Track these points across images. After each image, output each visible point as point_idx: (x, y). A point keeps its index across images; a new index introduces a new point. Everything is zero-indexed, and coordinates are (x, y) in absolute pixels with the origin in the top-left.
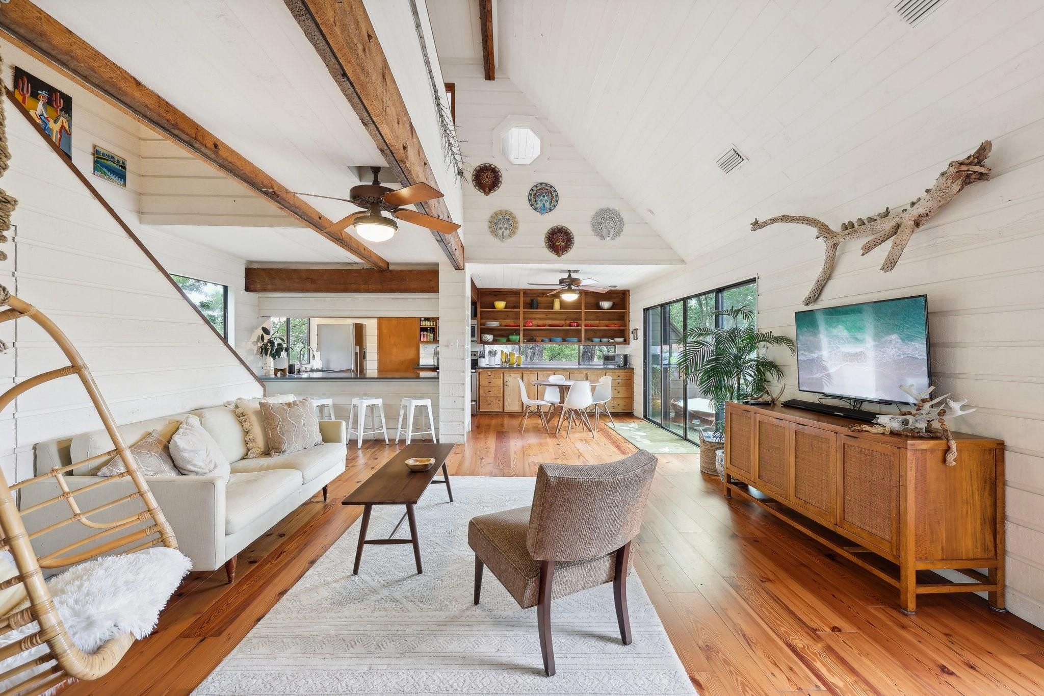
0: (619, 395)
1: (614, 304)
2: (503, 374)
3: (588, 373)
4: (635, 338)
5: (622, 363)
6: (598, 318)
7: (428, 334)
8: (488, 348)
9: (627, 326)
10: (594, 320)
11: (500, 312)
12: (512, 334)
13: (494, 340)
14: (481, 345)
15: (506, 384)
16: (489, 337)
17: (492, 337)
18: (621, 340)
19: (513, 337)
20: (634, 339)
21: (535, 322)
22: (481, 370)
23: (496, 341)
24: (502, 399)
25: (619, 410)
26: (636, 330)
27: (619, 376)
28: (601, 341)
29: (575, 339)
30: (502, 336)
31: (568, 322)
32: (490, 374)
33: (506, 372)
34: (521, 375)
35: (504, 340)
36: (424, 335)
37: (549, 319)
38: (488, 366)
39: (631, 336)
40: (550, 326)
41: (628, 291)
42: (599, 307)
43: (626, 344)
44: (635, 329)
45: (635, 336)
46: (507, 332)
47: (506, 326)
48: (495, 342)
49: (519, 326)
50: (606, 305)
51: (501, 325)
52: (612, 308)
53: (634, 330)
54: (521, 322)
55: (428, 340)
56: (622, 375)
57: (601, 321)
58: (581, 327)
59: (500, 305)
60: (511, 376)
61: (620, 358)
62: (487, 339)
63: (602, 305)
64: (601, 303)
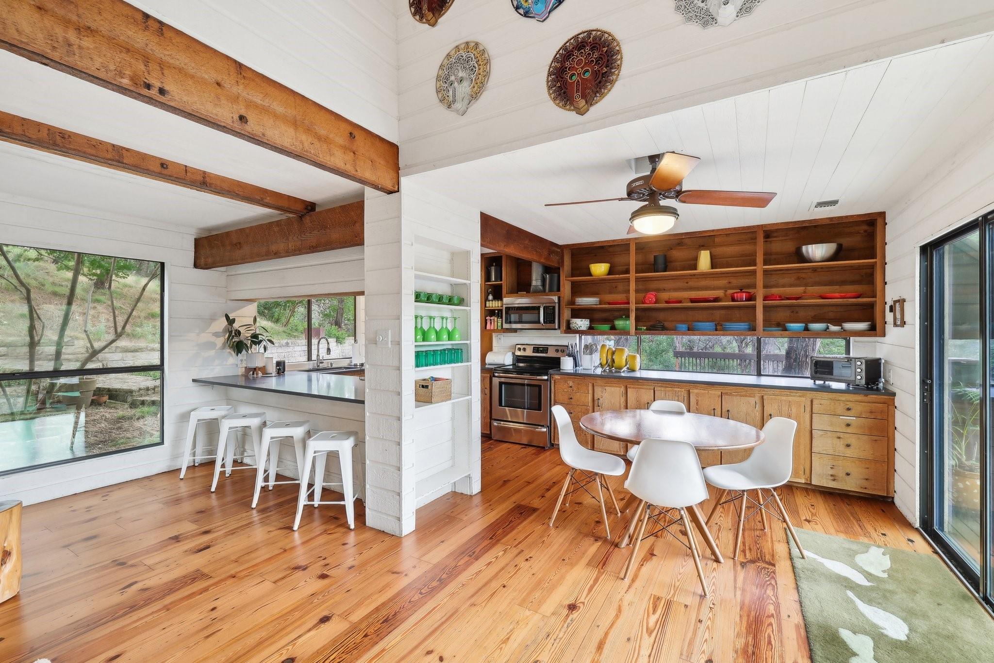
0: (849, 452)
1: (840, 248)
2: (594, 385)
3: (765, 397)
4: (899, 323)
5: (861, 378)
6: (800, 281)
7: (496, 318)
9: (878, 294)
10: (791, 286)
11: (601, 281)
12: (620, 317)
13: (591, 328)
15: (596, 403)
16: (582, 324)
17: (588, 323)
18: (862, 326)
19: (619, 323)
20: (895, 325)
21: (665, 296)
22: (556, 377)
23: (594, 328)
25: (851, 485)
26: (902, 302)
27: (849, 409)
28: (806, 329)
29: (743, 326)
30: (605, 321)
31: (728, 292)
32: (571, 384)
33: (598, 382)
34: (623, 389)
35: (606, 327)
36: (491, 320)
37: (691, 289)
39: (889, 317)
40: (693, 301)
41: (882, 214)
42: (801, 258)
43: (877, 336)
44: (898, 301)
45: (898, 316)
46: (611, 315)
47: (609, 304)
48: (591, 330)
49: (628, 303)
50: (817, 251)
51: (601, 303)
52: (835, 257)
53: (895, 302)
54: (633, 296)
55: (496, 328)
56: (861, 407)
57: (809, 288)
58: (755, 300)
59: (599, 269)
60: (605, 389)
61: (857, 367)
62: (577, 326)
63: (807, 252)
64: (804, 248)
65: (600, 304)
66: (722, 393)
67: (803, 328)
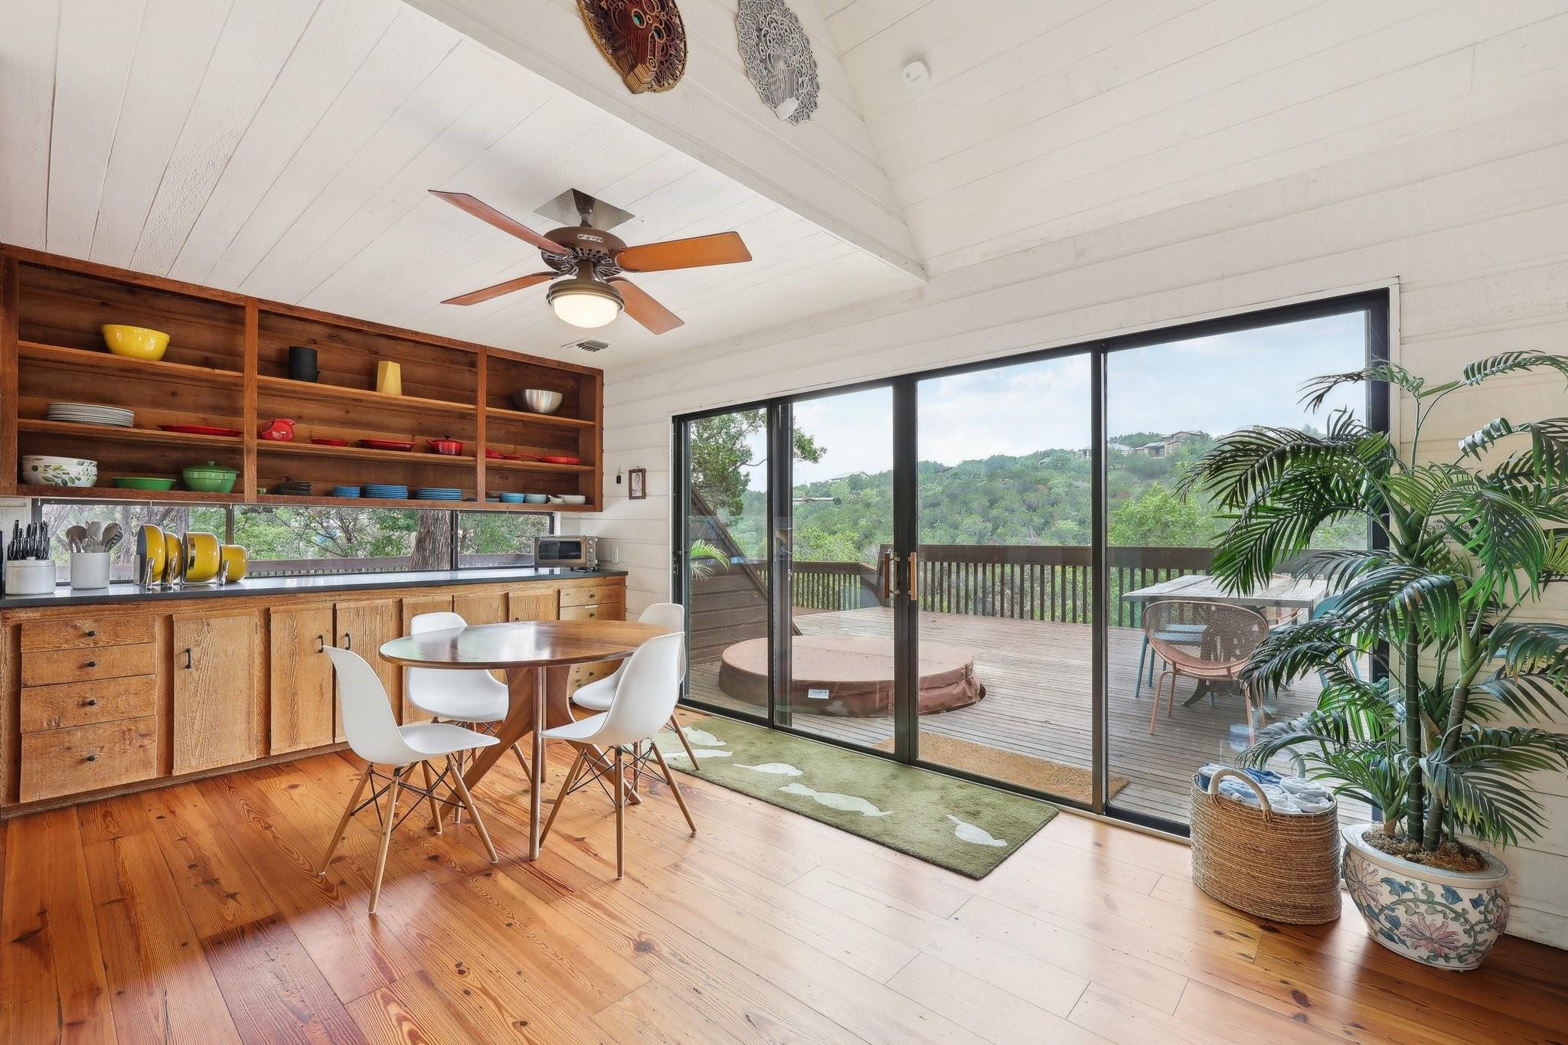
1: (564, 400)
2: (169, 622)
3: (511, 596)
4: (637, 494)
8: (59, 517)
9: (598, 463)
10: (510, 440)
11: (138, 370)
12: (202, 464)
13: (103, 484)
14: (18, 501)
15: (181, 660)
17: (93, 470)
18: (579, 499)
19: (205, 477)
20: (631, 497)
21: (302, 428)
22: (23, 615)
23: (115, 484)
24: (156, 724)
26: (640, 471)
27: (592, 596)
28: (548, 500)
29: (458, 493)
30: (149, 470)
31: (421, 440)
32: (87, 625)
33: (184, 611)
34: (257, 619)
35: (162, 483)
37: (355, 424)
38: (64, 593)
39: (606, 490)
40: (366, 444)
41: (600, 371)
42: (523, 406)
43: (595, 510)
44: (635, 471)
45: (638, 487)
46: (174, 455)
47: (166, 429)
48: (110, 484)
49: (237, 436)
50: (543, 400)
51: (137, 424)
52: (556, 412)
53: (630, 473)
54: (249, 423)
56: (599, 592)
58: (474, 457)
59: (140, 343)
60: (208, 625)
61: (588, 546)
62: (66, 478)
63: (531, 399)
64: (528, 392)
65: (136, 426)
66: (453, 596)
67: (523, 499)
